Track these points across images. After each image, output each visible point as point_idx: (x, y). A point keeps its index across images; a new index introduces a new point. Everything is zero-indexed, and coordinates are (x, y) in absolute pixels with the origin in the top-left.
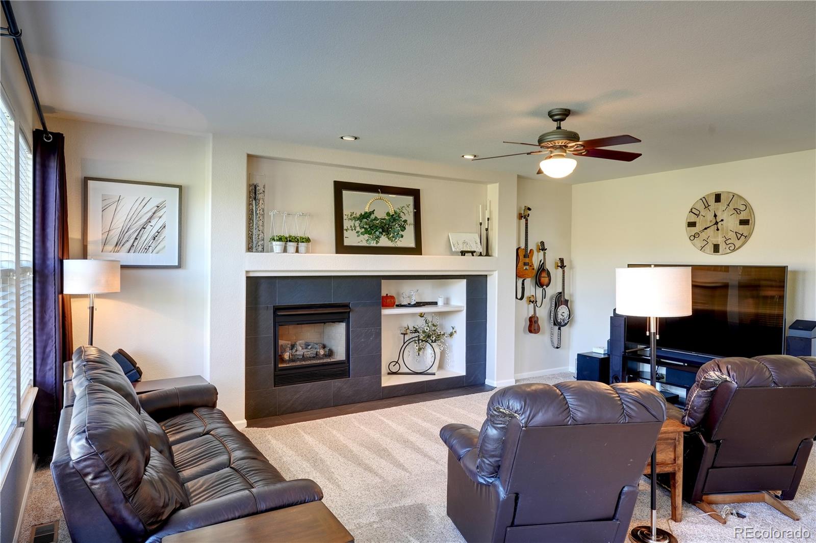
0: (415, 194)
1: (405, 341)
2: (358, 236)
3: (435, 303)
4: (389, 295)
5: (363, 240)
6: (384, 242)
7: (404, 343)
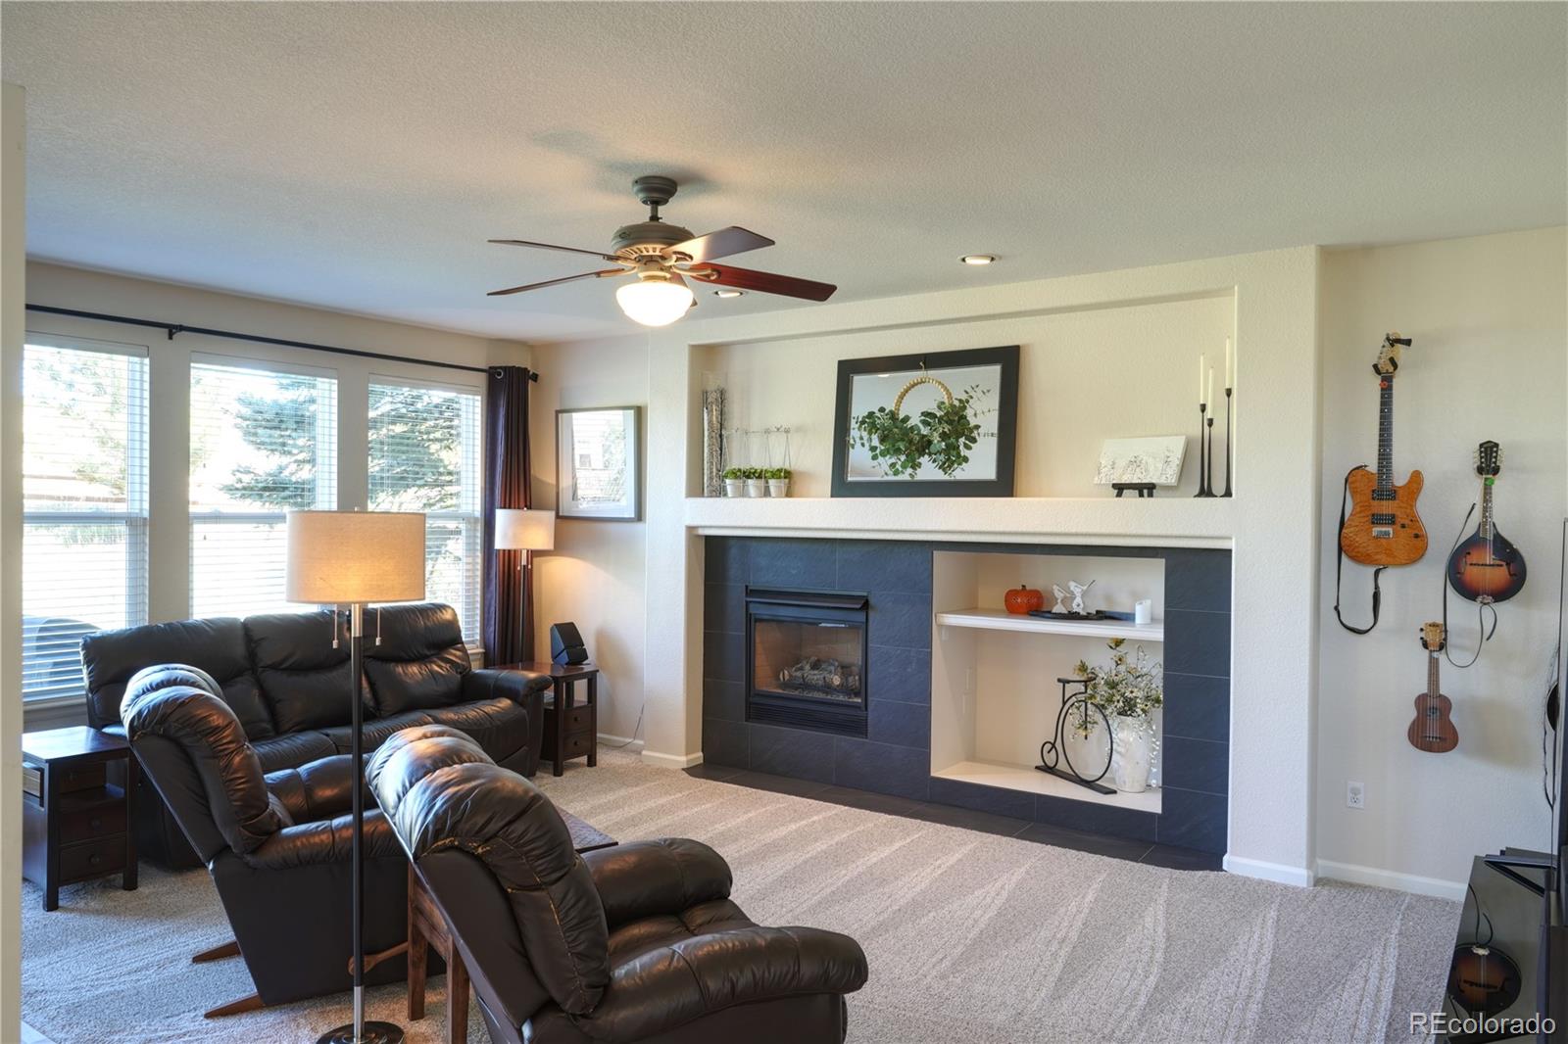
0: (1008, 360)
1: (1066, 699)
2: (874, 458)
3: (1126, 618)
4: (1028, 588)
5: (881, 469)
6: (928, 470)
7: (1064, 703)
